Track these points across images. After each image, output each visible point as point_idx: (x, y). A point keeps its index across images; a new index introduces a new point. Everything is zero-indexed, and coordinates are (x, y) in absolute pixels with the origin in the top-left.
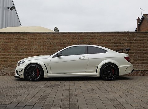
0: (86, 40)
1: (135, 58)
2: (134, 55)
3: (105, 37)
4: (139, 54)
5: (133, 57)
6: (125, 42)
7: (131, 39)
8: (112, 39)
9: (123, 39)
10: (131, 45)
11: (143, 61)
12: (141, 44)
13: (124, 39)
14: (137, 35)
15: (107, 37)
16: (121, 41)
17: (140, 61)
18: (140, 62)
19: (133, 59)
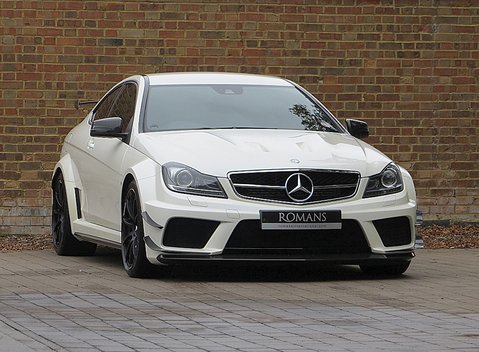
0: (137, 34)
1: (422, 149)
2: (419, 132)
3: (248, 17)
4: (446, 123)
5: (413, 140)
6: (366, 54)
7: (400, 37)
8: (292, 35)
9: (354, 33)
10: (400, 72)
11: (470, 166)
12: (458, 63)
13: (360, 37)
14: (435, 12)
15: (261, 18)
16: (343, 46)
17: (453, 166)
18: (452, 173)
19: (413, 157)
